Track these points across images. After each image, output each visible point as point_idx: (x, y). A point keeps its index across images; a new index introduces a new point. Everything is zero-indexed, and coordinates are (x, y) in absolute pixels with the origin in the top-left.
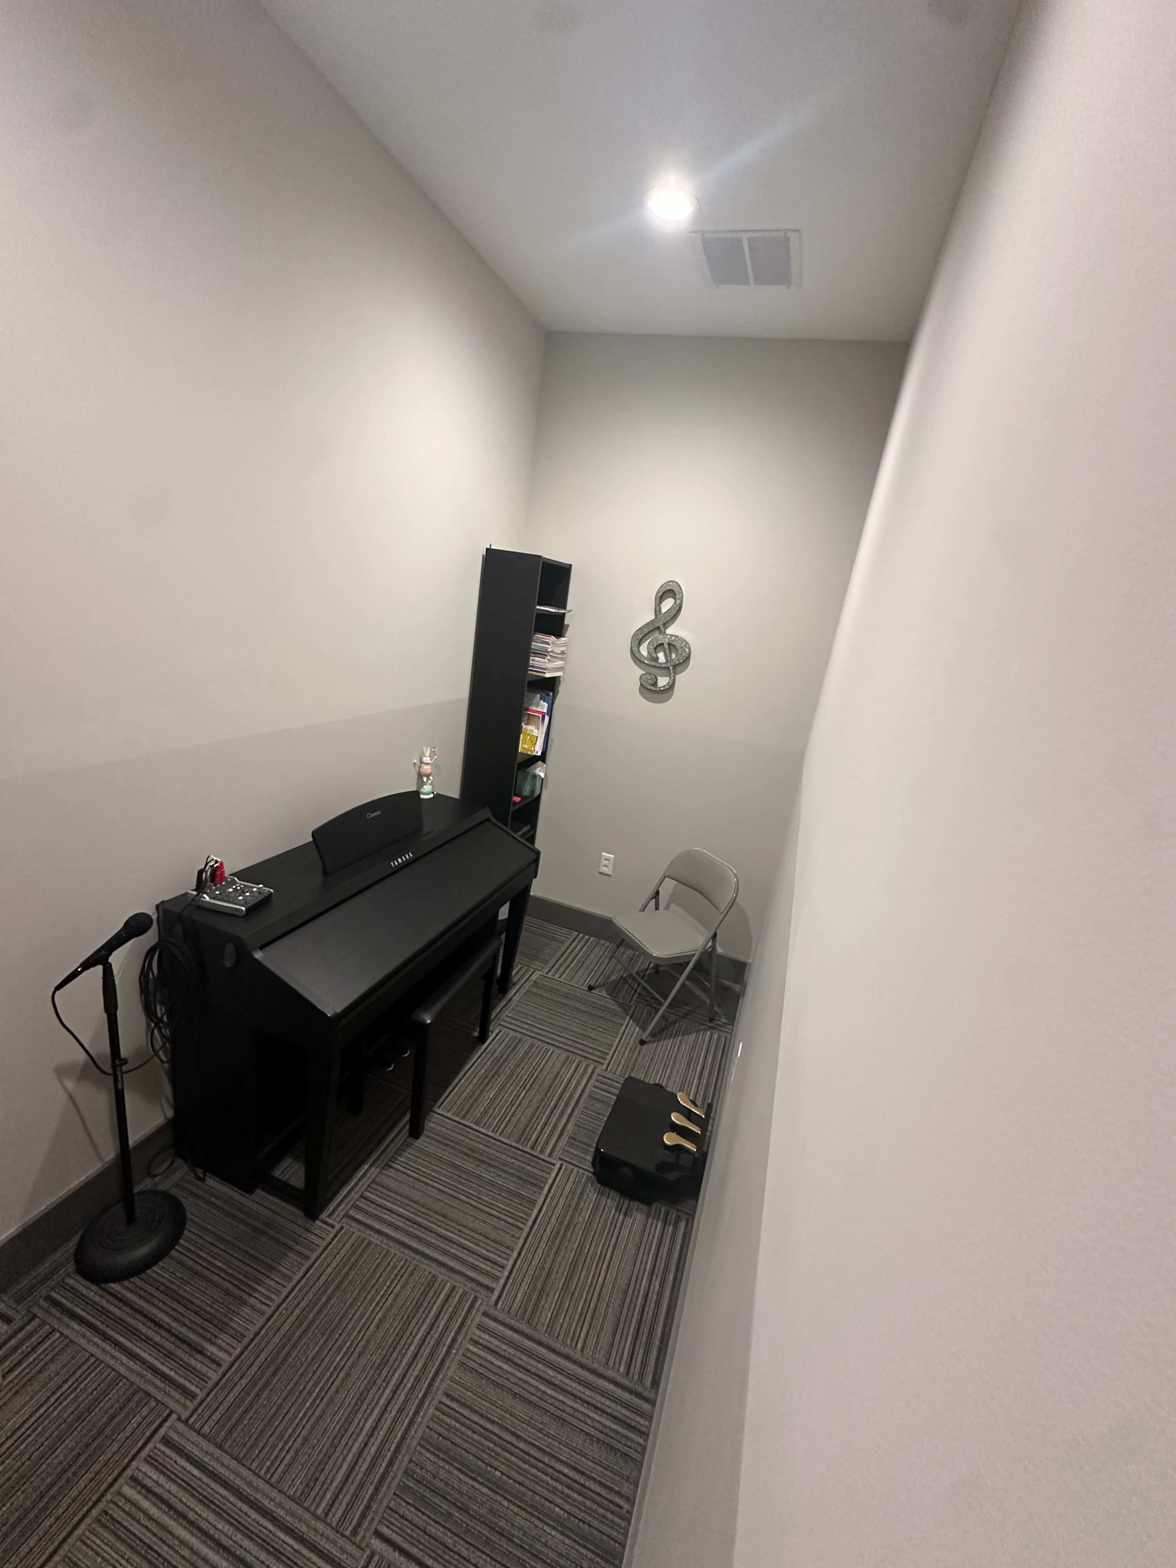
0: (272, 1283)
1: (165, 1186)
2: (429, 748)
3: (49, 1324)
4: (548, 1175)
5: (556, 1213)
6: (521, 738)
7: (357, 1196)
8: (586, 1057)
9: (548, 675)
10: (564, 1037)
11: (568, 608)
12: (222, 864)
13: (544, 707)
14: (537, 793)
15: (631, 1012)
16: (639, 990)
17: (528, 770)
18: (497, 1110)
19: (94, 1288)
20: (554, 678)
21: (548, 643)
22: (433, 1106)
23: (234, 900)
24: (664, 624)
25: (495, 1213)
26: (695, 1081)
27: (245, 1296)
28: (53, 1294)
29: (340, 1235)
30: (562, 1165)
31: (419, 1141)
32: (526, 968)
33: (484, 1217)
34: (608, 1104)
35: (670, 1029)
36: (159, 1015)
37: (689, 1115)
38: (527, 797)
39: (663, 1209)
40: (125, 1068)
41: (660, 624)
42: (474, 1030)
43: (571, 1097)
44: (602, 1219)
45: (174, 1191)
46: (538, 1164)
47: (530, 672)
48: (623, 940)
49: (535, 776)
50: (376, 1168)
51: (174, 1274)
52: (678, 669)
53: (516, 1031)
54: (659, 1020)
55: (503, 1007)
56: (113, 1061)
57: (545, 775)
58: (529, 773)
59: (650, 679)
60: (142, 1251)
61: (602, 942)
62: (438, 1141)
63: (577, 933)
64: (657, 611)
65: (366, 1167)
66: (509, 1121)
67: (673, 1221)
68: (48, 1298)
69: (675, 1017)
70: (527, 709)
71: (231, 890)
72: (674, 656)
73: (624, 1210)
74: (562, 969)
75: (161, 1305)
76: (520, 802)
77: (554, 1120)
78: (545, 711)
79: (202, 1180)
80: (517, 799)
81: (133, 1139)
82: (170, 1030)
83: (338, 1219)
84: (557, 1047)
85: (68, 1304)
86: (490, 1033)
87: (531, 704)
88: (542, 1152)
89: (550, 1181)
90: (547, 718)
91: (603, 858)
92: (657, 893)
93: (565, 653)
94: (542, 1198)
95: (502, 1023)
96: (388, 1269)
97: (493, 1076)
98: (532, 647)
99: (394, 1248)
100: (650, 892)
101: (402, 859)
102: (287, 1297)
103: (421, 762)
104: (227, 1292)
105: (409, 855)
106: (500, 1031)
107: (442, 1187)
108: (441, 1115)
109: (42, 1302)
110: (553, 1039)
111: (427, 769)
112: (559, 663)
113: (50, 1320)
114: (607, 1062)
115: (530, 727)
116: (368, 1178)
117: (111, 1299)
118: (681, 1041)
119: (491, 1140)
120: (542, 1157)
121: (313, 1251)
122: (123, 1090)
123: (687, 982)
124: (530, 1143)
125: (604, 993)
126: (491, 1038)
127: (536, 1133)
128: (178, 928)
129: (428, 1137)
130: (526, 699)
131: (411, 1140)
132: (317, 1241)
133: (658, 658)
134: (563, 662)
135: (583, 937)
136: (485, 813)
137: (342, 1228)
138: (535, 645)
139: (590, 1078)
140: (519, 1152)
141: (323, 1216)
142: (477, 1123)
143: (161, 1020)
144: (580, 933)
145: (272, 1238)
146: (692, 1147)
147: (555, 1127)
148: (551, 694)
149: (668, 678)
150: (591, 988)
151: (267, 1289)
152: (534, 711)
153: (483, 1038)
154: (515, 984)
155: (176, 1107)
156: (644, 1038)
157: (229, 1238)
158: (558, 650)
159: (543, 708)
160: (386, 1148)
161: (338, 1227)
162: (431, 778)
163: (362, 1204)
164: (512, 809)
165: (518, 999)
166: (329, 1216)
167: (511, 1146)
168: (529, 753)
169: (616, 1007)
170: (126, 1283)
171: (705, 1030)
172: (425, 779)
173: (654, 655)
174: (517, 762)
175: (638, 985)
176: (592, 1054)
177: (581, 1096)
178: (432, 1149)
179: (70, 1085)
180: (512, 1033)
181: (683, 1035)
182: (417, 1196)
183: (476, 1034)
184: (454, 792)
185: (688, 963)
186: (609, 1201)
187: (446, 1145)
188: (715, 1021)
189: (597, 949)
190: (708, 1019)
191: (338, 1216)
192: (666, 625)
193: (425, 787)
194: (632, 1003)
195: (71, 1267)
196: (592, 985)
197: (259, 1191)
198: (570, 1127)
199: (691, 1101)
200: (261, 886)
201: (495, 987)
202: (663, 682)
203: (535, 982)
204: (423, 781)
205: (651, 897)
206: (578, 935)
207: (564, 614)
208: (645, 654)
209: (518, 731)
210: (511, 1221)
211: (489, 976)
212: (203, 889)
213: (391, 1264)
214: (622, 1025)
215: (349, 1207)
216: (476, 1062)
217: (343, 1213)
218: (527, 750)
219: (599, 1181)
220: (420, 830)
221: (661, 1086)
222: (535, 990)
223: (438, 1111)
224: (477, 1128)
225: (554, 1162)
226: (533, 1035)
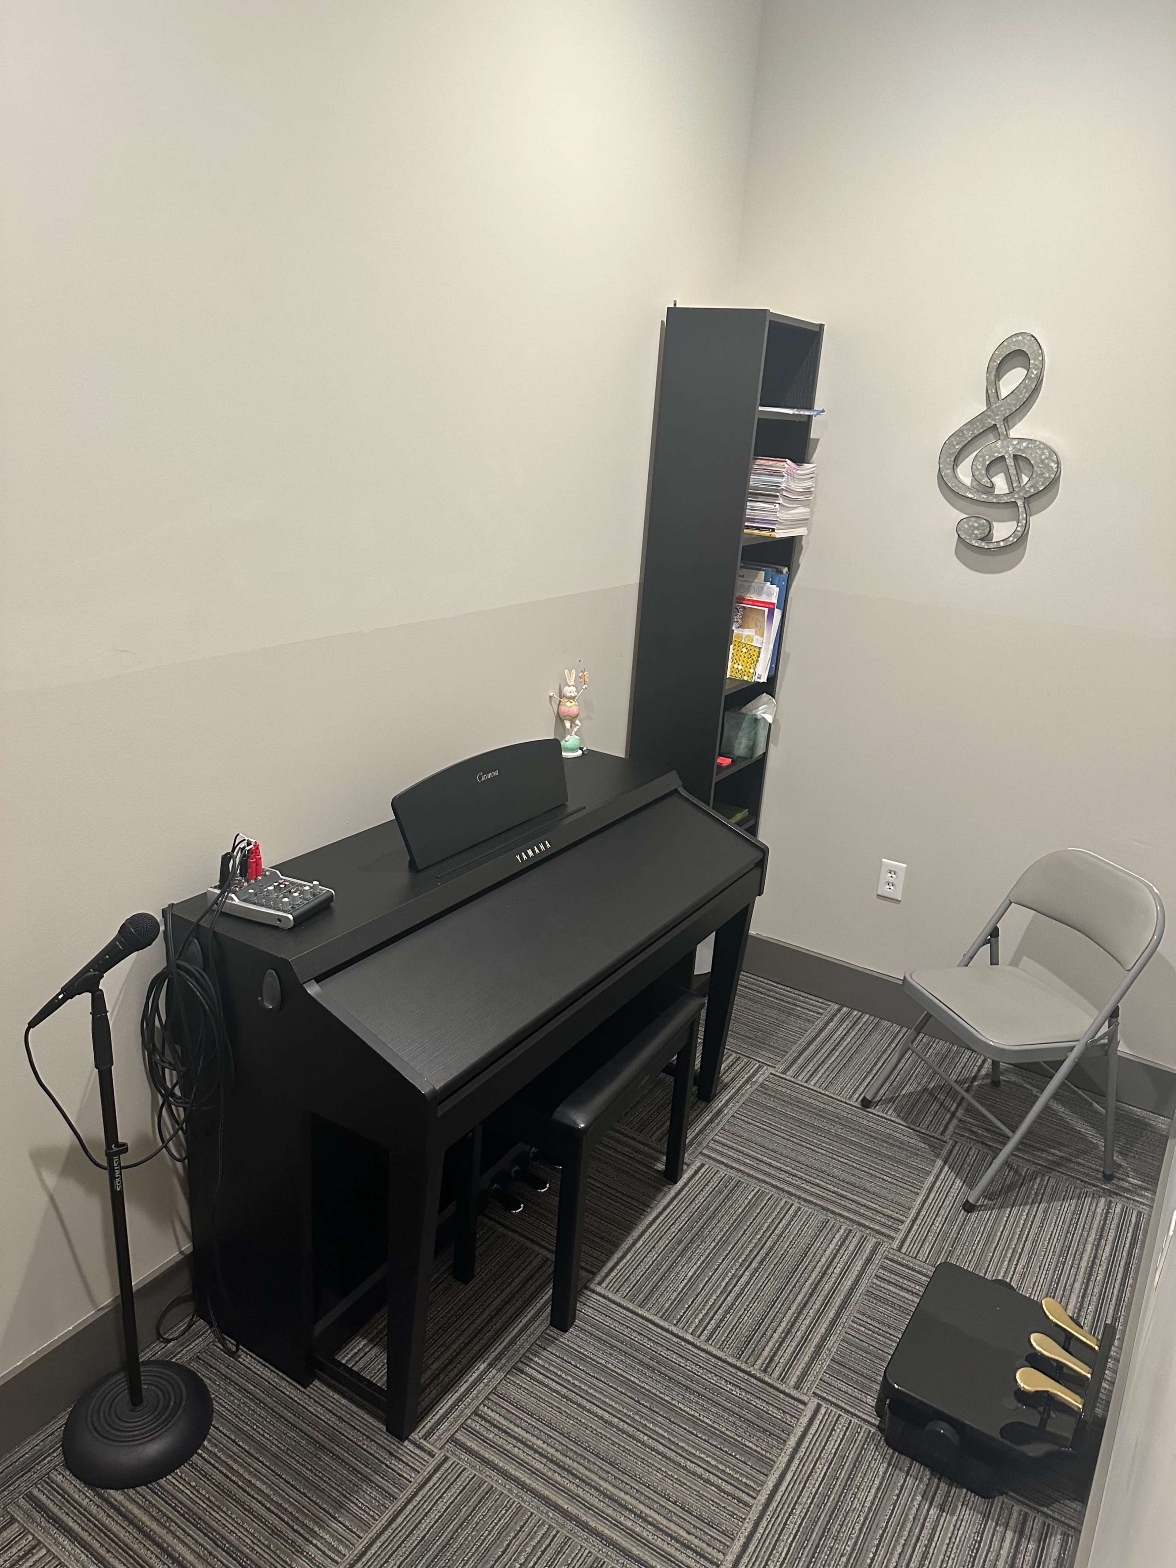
0: (340, 1529)
1: (182, 1357)
2: (574, 671)
3: (32, 1534)
4: (794, 1421)
5: (811, 1489)
6: (731, 651)
7: (468, 1412)
8: (860, 1224)
9: (780, 534)
10: (818, 1185)
11: (818, 406)
12: (257, 847)
13: (772, 592)
14: (760, 751)
15: (945, 1152)
16: (960, 1113)
17: (744, 710)
18: (700, 1299)
19: (90, 1493)
20: (793, 538)
21: (778, 474)
22: (590, 1281)
23: (275, 903)
24: (1006, 420)
25: (699, 1471)
26: (1077, 1285)
27: (300, 1541)
28: (35, 1492)
29: (443, 1469)
30: (819, 1406)
31: (567, 1335)
32: (746, 1060)
33: (682, 1475)
34: (904, 1311)
35: (1024, 1189)
36: (169, 1085)
37: (1067, 1341)
38: (744, 758)
39: (1016, 1508)
40: (125, 1159)
41: (998, 420)
42: (658, 1160)
43: (833, 1291)
44: (898, 1511)
45: (194, 1366)
46: (776, 1398)
47: (746, 531)
48: (929, 1016)
49: (756, 720)
50: (499, 1370)
51: (198, 1491)
52: (1034, 505)
53: (732, 1168)
54: (1000, 1169)
55: (707, 1124)
56: (108, 1147)
57: (774, 720)
58: (745, 715)
59: (977, 528)
60: (153, 1449)
61: (885, 1023)
62: (600, 1339)
63: (837, 1006)
64: (992, 395)
65: (482, 1367)
66: (721, 1320)
67: (1035, 1533)
68: (30, 1497)
69: (1034, 1168)
70: (741, 600)
71: (271, 888)
72: (1025, 479)
73: (938, 1499)
74: (810, 1067)
75: (179, 1533)
76: (728, 767)
77: (804, 1324)
78: (774, 600)
79: (232, 1354)
80: (725, 761)
81: (137, 1279)
82: (185, 1109)
83: (439, 1444)
84: (805, 1200)
85: (55, 1510)
86: (685, 1167)
87: (748, 590)
88: (782, 1378)
89: (799, 1431)
90: (778, 614)
91: (884, 870)
92: (994, 933)
93: (810, 493)
94: (785, 1457)
95: (705, 1151)
96: (522, 1536)
97: (692, 1241)
98: (751, 484)
99: (529, 1503)
100: (980, 929)
101: (534, 851)
102: (363, 1554)
103: (561, 696)
104: (275, 1532)
105: (545, 845)
106: (702, 1165)
107: (606, 1416)
108: (604, 1297)
109: (22, 1502)
110: (798, 1187)
111: (570, 707)
112: (800, 511)
113: (31, 1528)
114: (901, 1235)
115: (746, 632)
116: (487, 1385)
117: (111, 1512)
118: (1045, 1211)
119: (690, 1347)
120: (783, 1387)
121: (402, 1488)
122: (121, 1192)
123: (1056, 1106)
124: (760, 1361)
125: (891, 1114)
126: (686, 1177)
127: (771, 1344)
128: (195, 947)
129: (582, 1330)
130: (739, 581)
131: (554, 1332)
132: (406, 1473)
133: (993, 486)
134: (808, 510)
135: (848, 1014)
136: (672, 781)
137: (446, 1459)
138: (755, 480)
139: (869, 1260)
140: (740, 1374)
141: (415, 1436)
142: (665, 1317)
143: (173, 1095)
144: (843, 1006)
145: (337, 1457)
146: (1074, 1400)
147: (805, 1339)
148: (785, 570)
149: (1015, 523)
150: (866, 1104)
151: (332, 1536)
152: (754, 602)
153: (672, 1174)
154: (726, 1086)
155: (194, 1238)
156: (971, 1200)
157: (274, 1449)
158: (798, 486)
159: (770, 595)
160: (513, 1342)
161: (439, 1456)
162: (577, 722)
163: (476, 1425)
164: (715, 779)
165: (731, 1112)
166: (425, 1437)
167: (725, 1361)
168: (746, 678)
169: (915, 1141)
170: (131, 1492)
171: (1096, 1196)
172: (568, 724)
173: (985, 481)
174: (724, 695)
175: (959, 1105)
176: (872, 1220)
177: (852, 1289)
178: (589, 1350)
179: (51, 1179)
180: (723, 1171)
181: (1051, 1199)
182: (567, 1425)
183: (661, 1167)
184: (617, 747)
185: (1057, 1065)
186: (910, 1481)
187: (612, 1346)
188: (1115, 1181)
189: (876, 1036)
190: (1100, 1176)
191: (439, 1438)
192: (1009, 420)
193: (568, 738)
194: (947, 1137)
195: (57, 1457)
196: (869, 1097)
197: (317, 1383)
198: (833, 1342)
199: (1072, 1318)
200: (315, 883)
201: (693, 1089)
202: (1003, 531)
203: (762, 1085)
204: (564, 726)
205: (982, 939)
206: (839, 1010)
207: (810, 417)
208: (967, 480)
209: (724, 640)
210: (728, 1488)
211: (679, 1071)
212: (229, 886)
213: (526, 1530)
214: (928, 1173)
215: (456, 1426)
216: (661, 1213)
217: (448, 1435)
218: (743, 673)
219: (888, 1443)
220: (563, 806)
221: (1009, 1286)
222: (762, 1099)
223: (599, 1289)
224: (666, 1325)
225: (805, 1398)
226: (761, 1176)
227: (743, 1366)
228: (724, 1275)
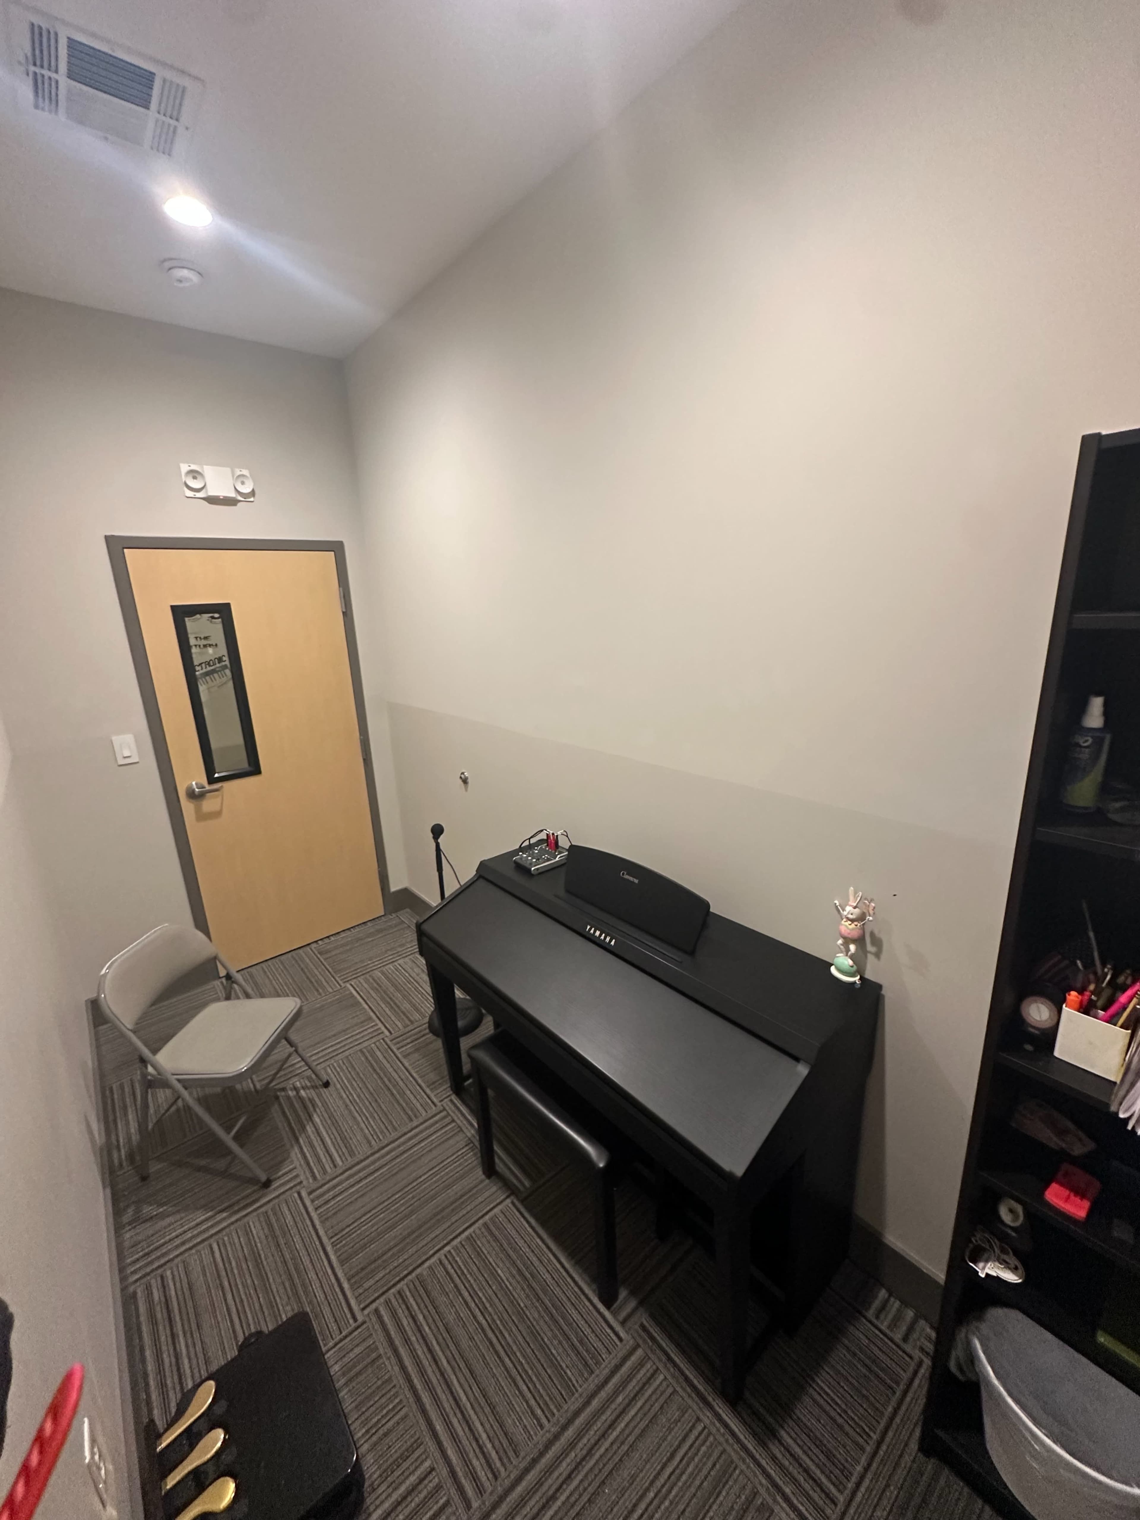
4: (357, 1294)
18: (476, 1272)
22: (518, 1197)
30: (356, 1320)
31: (481, 1172)
46: (378, 1289)
53: (613, 1373)
55: (682, 1373)
62: (469, 1190)
66: (453, 1279)
84: (552, 1444)
88: (388, 1302)
89: (349, 1295)
94: (340, 1274)
95: (639, 1352)
97: (530, 1285)
101: (600, 935)
105: (611, 940)
107: (419, 1181)
108: (501, 1203)
110: (571, 1446)
111: (850, 928)
119: (441, 1245)
120: (382, 1300)
124: (407, 1292)
127: (415, 1309)
129: (481, 1182)
140: (406, 1272)
142: (469, 1238)
167: (419, 1266)
178: (467, 1180)
180: (612, 1360)
191: (446, 1103)
193: (838, 955)
198: (393, 1366)
210: (345, 1231)
215: (449, 1110)
223: (509, 1200)
224: (463, 1236)
225: (366, 1312)
226: (595, 1403)
227: (410, 1277)
228: (490, 1301)
